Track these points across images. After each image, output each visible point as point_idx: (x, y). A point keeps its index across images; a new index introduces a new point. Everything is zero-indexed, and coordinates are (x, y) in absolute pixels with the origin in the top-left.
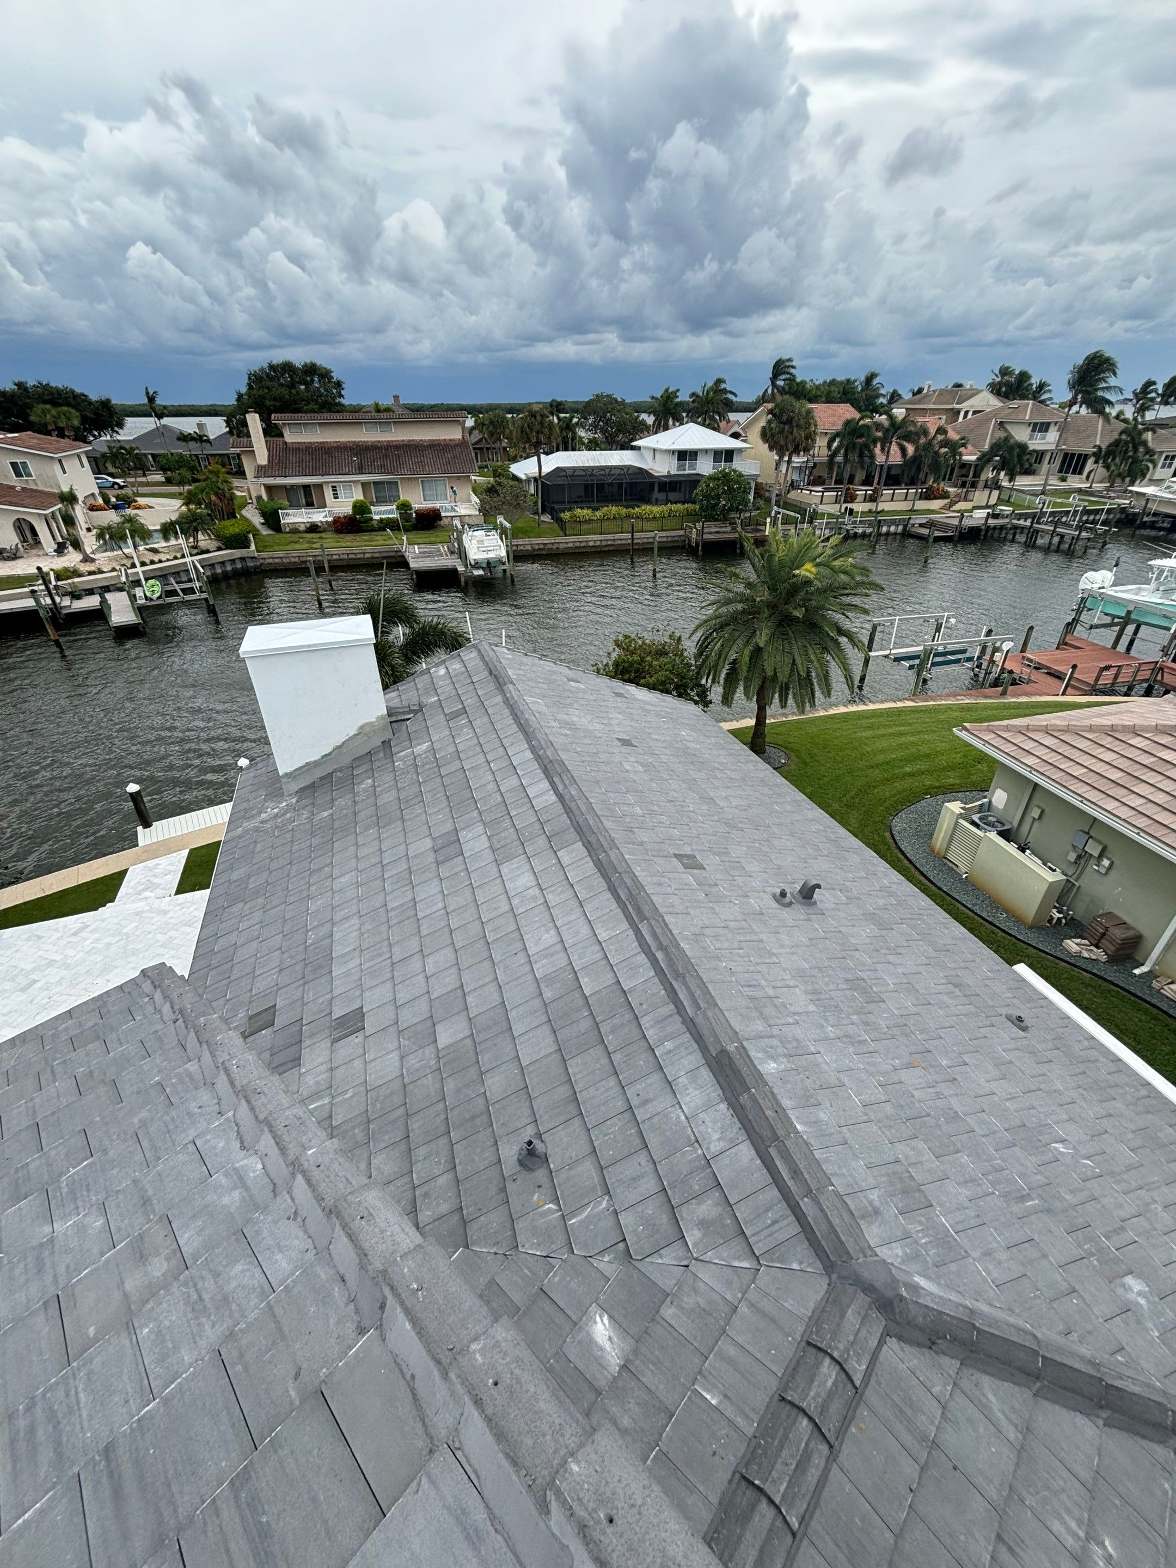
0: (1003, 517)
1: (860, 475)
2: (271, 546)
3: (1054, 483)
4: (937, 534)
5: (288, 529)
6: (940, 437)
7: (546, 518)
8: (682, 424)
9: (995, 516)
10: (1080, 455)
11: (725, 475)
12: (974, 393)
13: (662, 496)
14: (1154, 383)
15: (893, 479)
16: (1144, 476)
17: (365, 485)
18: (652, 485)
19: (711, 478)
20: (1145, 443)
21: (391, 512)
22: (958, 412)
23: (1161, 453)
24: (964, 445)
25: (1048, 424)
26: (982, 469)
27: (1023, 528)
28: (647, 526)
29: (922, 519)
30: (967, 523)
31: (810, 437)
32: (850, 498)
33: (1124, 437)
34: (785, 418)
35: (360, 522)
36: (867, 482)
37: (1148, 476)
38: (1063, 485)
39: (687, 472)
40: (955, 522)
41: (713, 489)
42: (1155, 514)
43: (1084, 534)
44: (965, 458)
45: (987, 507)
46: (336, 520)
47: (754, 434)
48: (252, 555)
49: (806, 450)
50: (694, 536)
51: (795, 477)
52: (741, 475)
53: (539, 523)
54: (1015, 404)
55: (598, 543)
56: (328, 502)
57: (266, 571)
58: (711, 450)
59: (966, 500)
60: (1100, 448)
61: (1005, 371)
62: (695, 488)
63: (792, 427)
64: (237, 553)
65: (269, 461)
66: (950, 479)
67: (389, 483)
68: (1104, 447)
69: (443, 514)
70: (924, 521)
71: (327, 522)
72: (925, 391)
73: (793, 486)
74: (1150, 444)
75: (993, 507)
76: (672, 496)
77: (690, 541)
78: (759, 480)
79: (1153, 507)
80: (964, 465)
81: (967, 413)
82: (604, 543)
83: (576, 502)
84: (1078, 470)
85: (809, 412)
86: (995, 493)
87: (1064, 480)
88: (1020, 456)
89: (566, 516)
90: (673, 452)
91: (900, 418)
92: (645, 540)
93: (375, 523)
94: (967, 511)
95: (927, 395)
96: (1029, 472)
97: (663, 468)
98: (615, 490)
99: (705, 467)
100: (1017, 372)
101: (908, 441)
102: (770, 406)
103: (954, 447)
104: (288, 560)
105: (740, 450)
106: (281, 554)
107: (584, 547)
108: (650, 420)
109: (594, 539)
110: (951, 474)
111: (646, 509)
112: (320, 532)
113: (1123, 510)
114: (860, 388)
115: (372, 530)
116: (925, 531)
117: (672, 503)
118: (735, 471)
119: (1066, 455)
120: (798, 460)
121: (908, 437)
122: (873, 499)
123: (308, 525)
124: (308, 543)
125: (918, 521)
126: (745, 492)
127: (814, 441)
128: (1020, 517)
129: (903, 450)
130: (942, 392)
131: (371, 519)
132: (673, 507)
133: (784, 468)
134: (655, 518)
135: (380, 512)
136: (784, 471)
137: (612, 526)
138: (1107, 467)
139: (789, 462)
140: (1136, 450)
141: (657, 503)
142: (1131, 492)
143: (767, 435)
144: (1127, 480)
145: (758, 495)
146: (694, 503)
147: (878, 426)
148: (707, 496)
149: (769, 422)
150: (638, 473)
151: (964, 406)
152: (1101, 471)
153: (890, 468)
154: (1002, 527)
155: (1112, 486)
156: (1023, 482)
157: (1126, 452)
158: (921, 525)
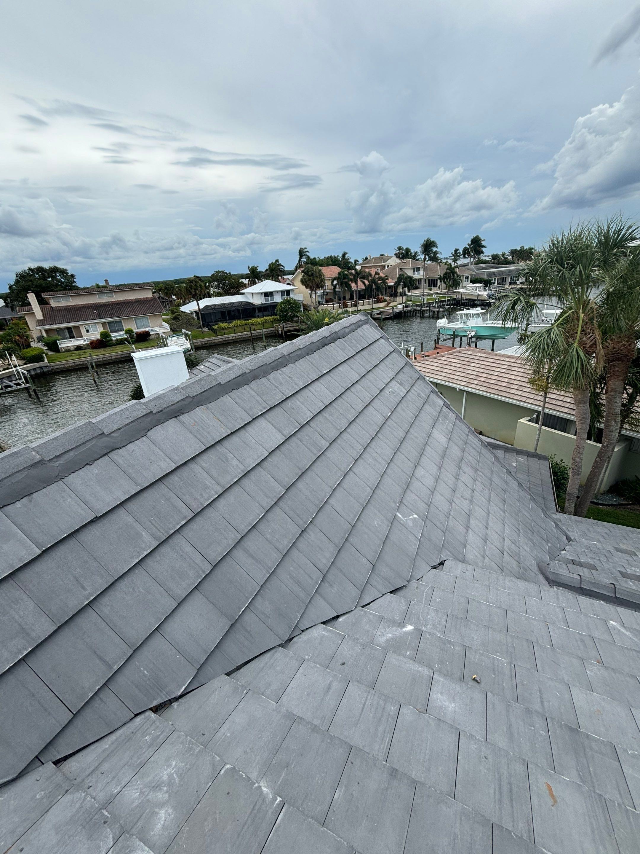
0: (410, 307)
1: (348, 296)
2: (56, 360)
3: (427, 291)
4: (384, 317)
5: (63, 350)
6: (377, 276)
7: (205, 329)
8: (262, 281)
9: (407, 307)
10: (434, 279)
11: (288, 301)
12: (389, 258)
13: (260, 314)
14: (458, 250)
15: (362, 296)
16: (459, 286)
17: (103, 324)
18: (254, 309)
19: (282, 303)
20: (456, 273)
21: (123, 335)
22: (385, 266)
23: (463, 276)
24: (387, 279)
25: (419, 268)
26: (397, 288)
27: (419, 310)
28: (256, 327)
29: (378, 311)
30: (395, 310)
31: (323, 281)
32: (345, 306)
33: (448, 271)
34: (310, 273)
35: (106, 342)
36: (351, 298)
37: (461, 285)
38: (431, 292)
39: (270, 302)
40: (391, 311)
41: (284, 308)
42: (466, 300)
43: (441, 309)
44: (389, 284)
45: (403, 303)
46: (92, 343)
47: (298, 282)
48: (46, 365)
49: (322, 287)
50: (280, 329)
51: (320, 300)
52: (295, 300)
53: (202, 332)
54: (404, 261)
55: (234, 338)
56: (83, 335)
57: (55, 372)
58: (279, 291)
59: (393, 301)
60: (440, 275)
61: (400, 248)
62: (275, 308)
63: (314, 277)
64: (37, 365)
65: (44, 317)
66: (386, 294)
67: (116, 322)
68: (442, 275)
69: (151, 333)
70: (378, 312)
71: (86, 344)
72: (369, 259)
73: (320, 303)
74: (458, 273)
75: (405, 303)
76: (265, 313)
77: (278, 332)
78: (304, 302)
79: (464, 297)
80: (390, 287)
81: (388, 266)
82: (237, 337)
83: (219, 321)
84: (435, 286)
85: (320, 271)
86: (405, 298)
87: (431, 290)
88: (410, 282)
89: (215, 327)
90: (262, 293)
91: (359, 270)
92: (257, 334)
93: (114, 342)
94: (395, 306)
95: (370, 260)
96: (417, 288)
97: (258, 301)
98: (237, 314)
99: (278, 299)
100: (405, 248)
101: (365, 279)
102: (302, 269)
103: (384, 280)
104: (68, 365)
105: (293, 290)
106: (63, 363)
107: (228, 340)
108: (246, 281)
109: (232, 336)
110: (386, 292)
111: (254, 320)
112: (83, 349)
113: (455, 299)
114: (340, 259)
115: (113, 345)
116: (379, 316)
117: (266, 316)
118: (292, 299)
119: (429, 280)
120: (320, 292)
121: (364, 277)
122: (355, 305)
123: (75, 347)
124: (78, 355)
125: (376, 313)
126: (298, 307)
127: (324, 283)
128: (416, 306)
129: (364, 283)
130: (376, 258)
131: (112, 340)
132: (267, 318)
133: (314, 296)
134: (259, 323)
135: (115, 336)
136: (314, 298)
137: (240, 329)
138: (445, 283)
139: (316, 293)
140: (454, 276)
141: (258, 317)
142: (455, 292)
143: (304, 282)
144: (454, 287)
145: (305, 309)
146: (276, 315)
147: (351, 274)
148: (282, 311)
149: (303, 276)
150: (246, 305)
151: (386, 264)
152: (443, 285)
153: (360, 291)
154: (410, 311)
155: (449, 290)
156: (415, 292)
157: (450, 276)
158: (378, 314)
